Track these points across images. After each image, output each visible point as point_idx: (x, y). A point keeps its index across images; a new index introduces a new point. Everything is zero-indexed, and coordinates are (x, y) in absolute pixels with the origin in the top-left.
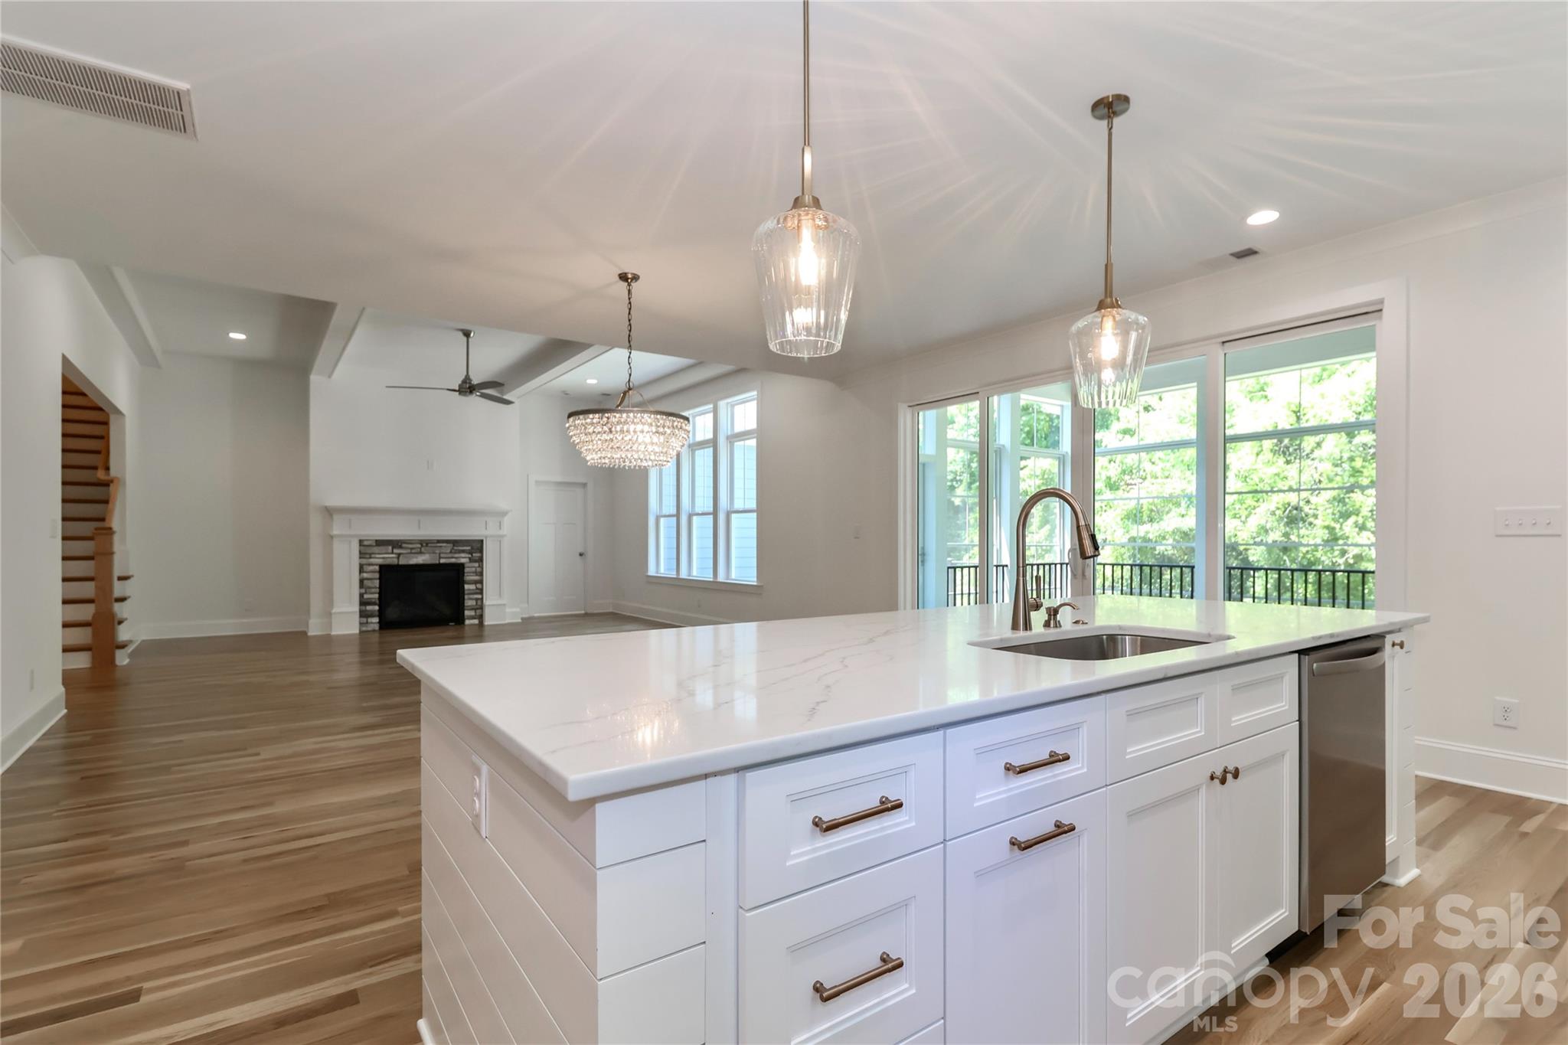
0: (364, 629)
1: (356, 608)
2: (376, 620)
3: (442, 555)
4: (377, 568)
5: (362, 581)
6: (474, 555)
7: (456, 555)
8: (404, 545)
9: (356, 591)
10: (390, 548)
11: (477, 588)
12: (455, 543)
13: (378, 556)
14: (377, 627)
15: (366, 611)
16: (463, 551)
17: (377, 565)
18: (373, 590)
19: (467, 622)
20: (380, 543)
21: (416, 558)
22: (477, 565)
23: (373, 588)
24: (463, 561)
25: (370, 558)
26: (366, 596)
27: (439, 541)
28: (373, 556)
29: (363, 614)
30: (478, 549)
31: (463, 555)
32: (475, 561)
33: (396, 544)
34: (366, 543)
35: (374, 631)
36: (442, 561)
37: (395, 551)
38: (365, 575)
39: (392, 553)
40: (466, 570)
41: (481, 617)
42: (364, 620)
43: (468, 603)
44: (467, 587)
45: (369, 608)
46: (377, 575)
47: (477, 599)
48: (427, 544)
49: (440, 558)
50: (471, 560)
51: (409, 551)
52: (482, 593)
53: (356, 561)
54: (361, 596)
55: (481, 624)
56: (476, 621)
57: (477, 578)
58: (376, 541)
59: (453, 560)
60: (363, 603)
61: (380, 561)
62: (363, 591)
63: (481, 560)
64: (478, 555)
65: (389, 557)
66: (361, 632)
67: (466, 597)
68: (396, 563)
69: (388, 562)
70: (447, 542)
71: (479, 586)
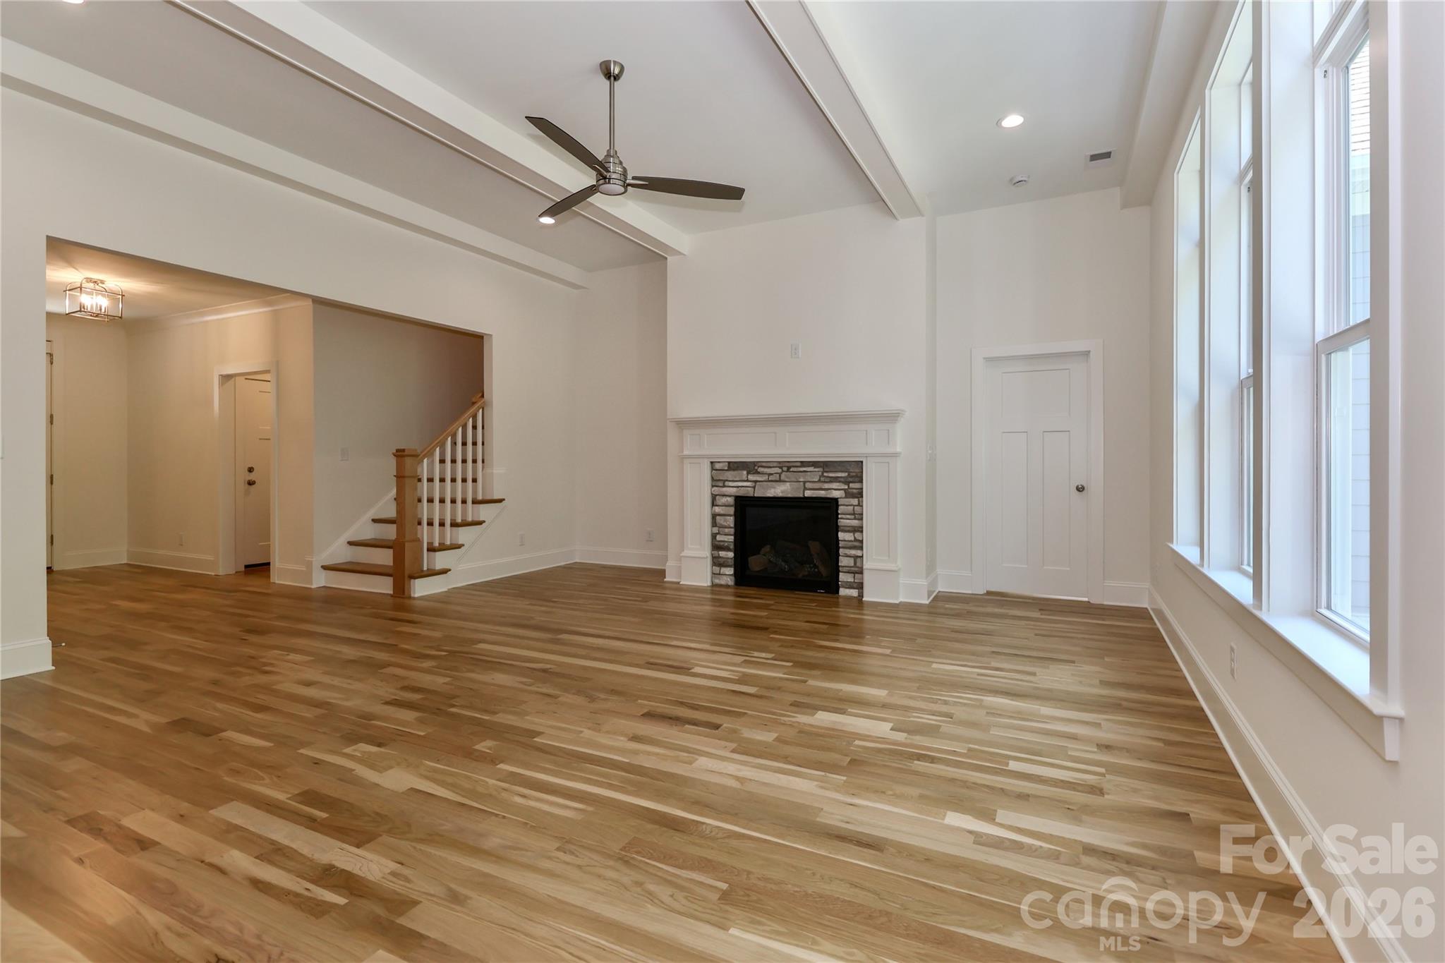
0: (717, 581)
1: (706, 552)
2: (730, 571)
3: (808, 485)
4: (731, 500)
5: (714, 516)
6: (851, 485)
7: (826, 486)
8: (760, 470)
9: (707, 530)
10: (745, 472)
11: (856, 540)
12: (825, 466)
13: (731, 484)
14: (730, 581)
15: (719, 557)
16: (836, 480)
17: (730, 496)
18: (727, 530)
19: (843, 592)
20: (734, 466)
21: (774, 488)
22: (855, 501)
23: (726, 527)
24: (835, 494)
25: (724, 486)
26: (719, 538)
27: (803, 464)
28: (727, 483)
29: (717, 562)
30: (857, 476)
31: (835, 485)
32: (853, 496)
33: (750, 467)
34: (717, 466)
35: (727, 586)
36: (808, 494)
37: (751, 477)
38: (717, 509)
39: (747, 481)
40: (841, 509)
41: (860, 586)
42: (717, 569)
43: (844, 562)
44: (841, 535)
45: (722, 554)
46: (732, 510)
47: (856, 557)
48: (789, 468)
49: (805, 489)
50: (849, 494)
51: (765, 478)
52: (861, 548)
53: (706, 490)
54: (714, 536)
55: (861, 595)
56: (854, 593)
57: (855, 523)
58: (729, 463)
59: (822, 494)
60: (716, 547)
61: (733, 491)
62: (715, 530)
63: (859, 495)
64: (857, 485)
65: (741, 485)
66: (714, 585)
67: (841, 551)
68: (752, 495)
69: (742, 492)
70: (814, 464)
71: (858, 535)
